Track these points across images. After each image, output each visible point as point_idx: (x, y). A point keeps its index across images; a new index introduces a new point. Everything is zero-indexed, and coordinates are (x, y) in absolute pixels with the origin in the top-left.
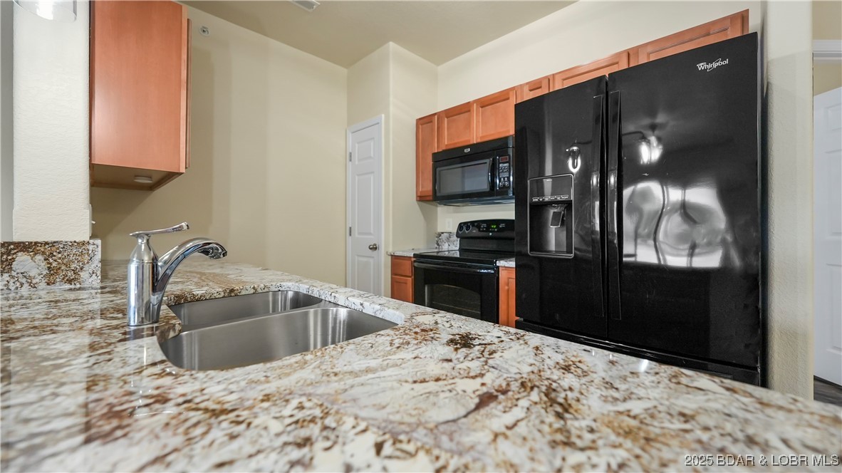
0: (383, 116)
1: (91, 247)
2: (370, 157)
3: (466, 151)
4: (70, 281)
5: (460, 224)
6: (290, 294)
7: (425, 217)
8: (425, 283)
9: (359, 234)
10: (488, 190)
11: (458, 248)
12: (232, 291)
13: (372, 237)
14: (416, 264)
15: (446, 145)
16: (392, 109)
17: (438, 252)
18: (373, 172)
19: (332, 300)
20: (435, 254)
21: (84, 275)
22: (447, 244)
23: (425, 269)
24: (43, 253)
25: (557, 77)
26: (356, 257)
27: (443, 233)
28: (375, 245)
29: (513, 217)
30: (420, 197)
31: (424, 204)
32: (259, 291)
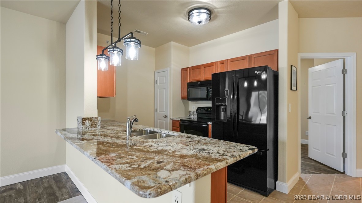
0: (169, 68)
1: (99, 119)
2: (164, 83)
3: (199, 83)
4: (95, 127)
5: (198, 108)
6: (149, 131)
7: (184, 105)
8: (185, 130)
9: (159, 111)
10: (206, 97)
11: (197, 117)
12: (135, 130)
13: (164, 113)
14: (181, 123)
15: (192, 80)
16: (172, 66)
17: (189, 119)
18: (165, 89)
19: (161, 132)
20: (188, 120)
21: (97, 126)
22: (193, 115)
23: (185, 125)
24: (90, 120)
25: (228, 61)
26: (158, 120)
27: (191, 111)
28: (166, 116)
29: (211, 106)
30: (182, 98)
31: (184, 100)
32: (141, 130)
